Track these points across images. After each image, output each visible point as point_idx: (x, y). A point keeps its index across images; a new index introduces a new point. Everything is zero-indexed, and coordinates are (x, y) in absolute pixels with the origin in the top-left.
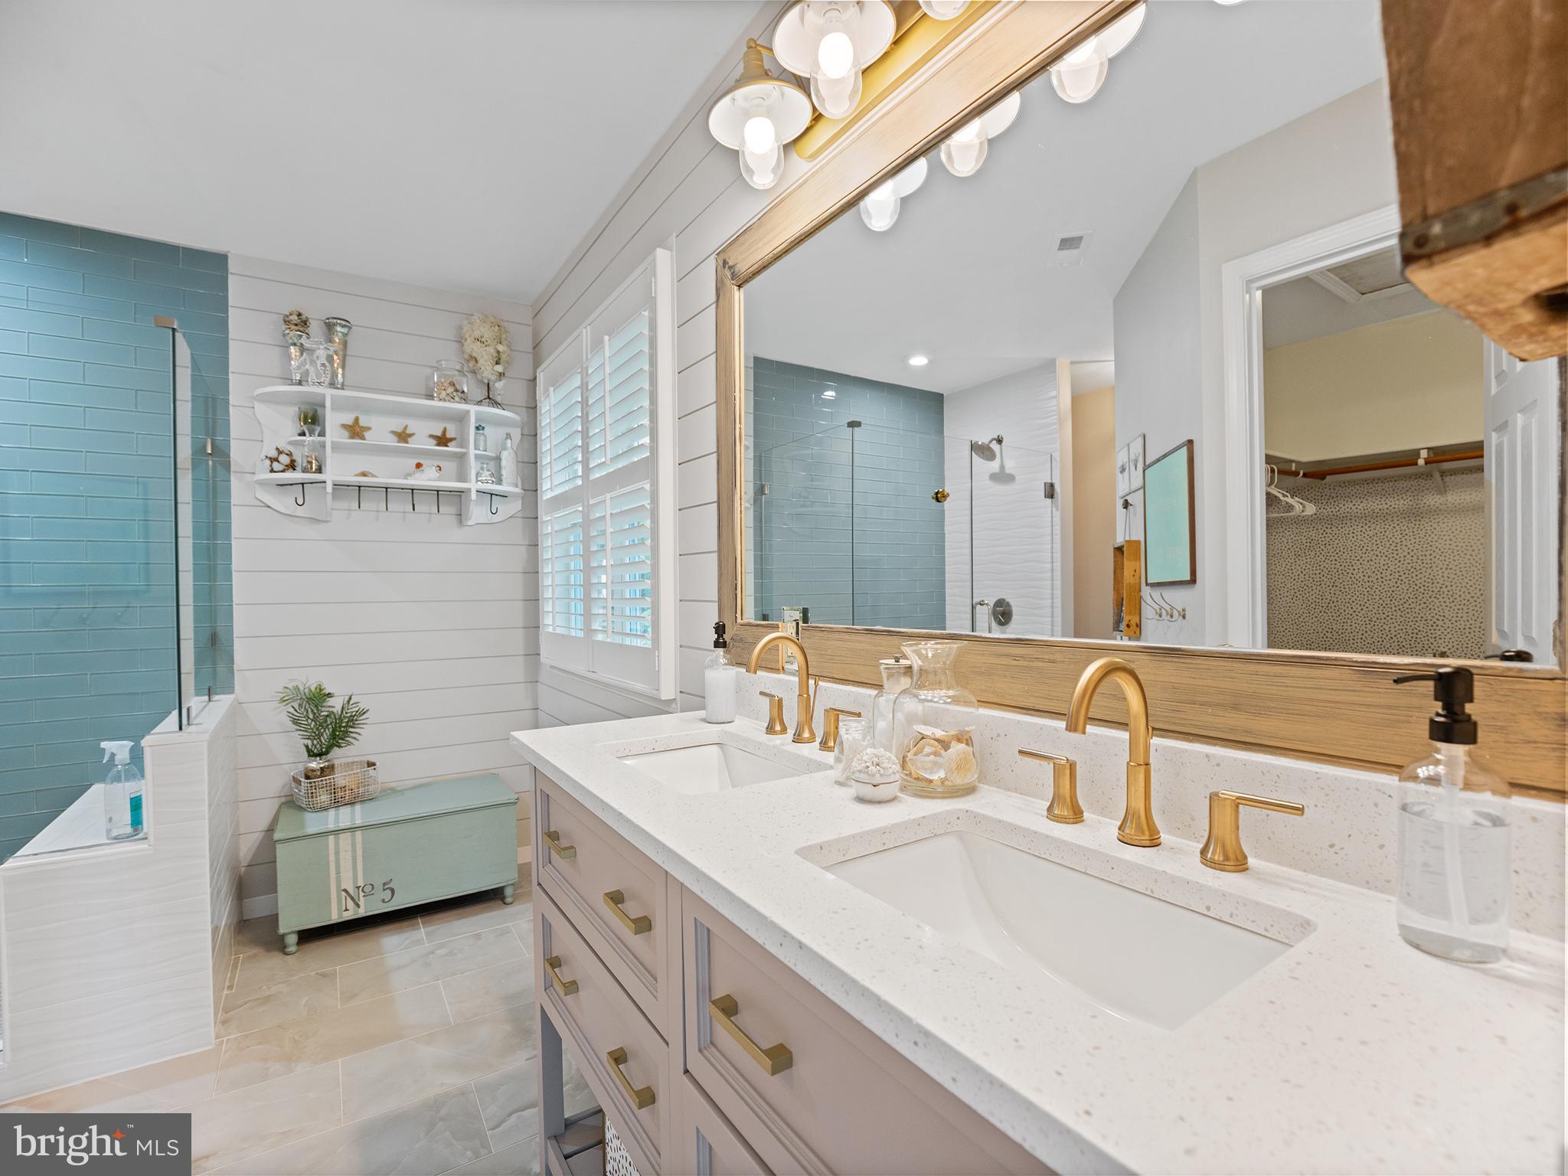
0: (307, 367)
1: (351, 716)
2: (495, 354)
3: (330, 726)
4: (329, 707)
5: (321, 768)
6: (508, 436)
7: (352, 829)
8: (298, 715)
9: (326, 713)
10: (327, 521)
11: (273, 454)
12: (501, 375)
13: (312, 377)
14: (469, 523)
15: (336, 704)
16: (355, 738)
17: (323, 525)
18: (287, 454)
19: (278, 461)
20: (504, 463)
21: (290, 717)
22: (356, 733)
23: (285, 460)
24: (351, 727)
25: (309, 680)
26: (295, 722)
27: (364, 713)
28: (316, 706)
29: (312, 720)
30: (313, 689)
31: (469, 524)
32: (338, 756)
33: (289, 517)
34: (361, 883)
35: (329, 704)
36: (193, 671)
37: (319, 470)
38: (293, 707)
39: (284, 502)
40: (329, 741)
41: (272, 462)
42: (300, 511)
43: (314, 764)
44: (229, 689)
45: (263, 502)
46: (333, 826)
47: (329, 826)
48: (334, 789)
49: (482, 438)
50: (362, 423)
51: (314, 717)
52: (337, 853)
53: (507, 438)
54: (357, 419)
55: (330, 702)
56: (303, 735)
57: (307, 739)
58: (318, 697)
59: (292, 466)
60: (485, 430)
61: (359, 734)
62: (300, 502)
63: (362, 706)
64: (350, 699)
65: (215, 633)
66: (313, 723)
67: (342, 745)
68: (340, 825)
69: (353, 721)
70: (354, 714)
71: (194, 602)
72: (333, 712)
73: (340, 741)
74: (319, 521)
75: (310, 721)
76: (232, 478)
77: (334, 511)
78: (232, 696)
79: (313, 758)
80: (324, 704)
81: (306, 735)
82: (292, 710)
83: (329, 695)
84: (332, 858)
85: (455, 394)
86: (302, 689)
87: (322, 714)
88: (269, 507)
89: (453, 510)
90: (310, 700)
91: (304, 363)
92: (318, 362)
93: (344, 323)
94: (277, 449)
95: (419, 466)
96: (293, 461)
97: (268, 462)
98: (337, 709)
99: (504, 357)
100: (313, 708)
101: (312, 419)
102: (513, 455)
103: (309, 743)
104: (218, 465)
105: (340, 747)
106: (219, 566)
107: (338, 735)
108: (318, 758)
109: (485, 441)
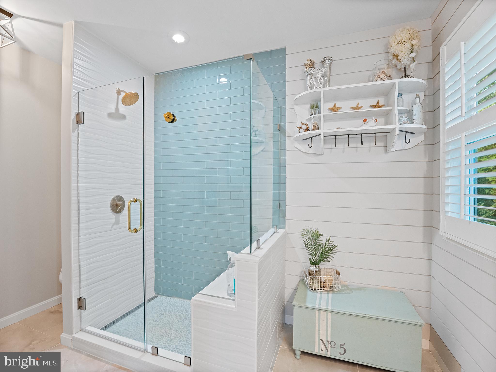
0: (314, 83)
1: (329, 247)
2: (410, 47)
3: (320, 251)
4: (321, 240)
5: (315, 271)
6: (417, 96)
7: (327, 311)
8: (308, 243)
9: (319, 244)
10: (322, 155)
11: (300, 125)
12: (413, 60)
13: (316, 85)
14: (393, 150)
15: (323, 240)
16: (330, 259)
17: (320, 156)
18: (305, 125)
19: (302, 128)
20: (414, 112)
21: (304, 243)
22: (331, 256)
23: (304, 127)
24: (329, 253)
25: (313, 227)
26: (306, 246)
27: (335, 247)
28: (315, 240)
29: (313, 246)
30: (314, 232)
31: (391, 151)
32: (323, 265)
33: (307, 154)
34: (329, 340)
35: (320, 239)
36: (272, 218)
37: (318, 129)
38: (306, 239)
39: (304, 147)
40: (319, 258)
41: (299, 129)
42: (311, 150)
43: (313, 269)
44: (284, 227)
45: (296, 148)
46: (318, 306)
47: (316, 306)
48: (320, 283)
49: (401, 99)
50: (337, 106)
51: (314, 245)
52: (319, 320)
53: (416, 98)
54: (335, 105)
55: (321, 238)
56: (309, 253)
57: (311, 255)
58: (316, 236)
59: (307, 130)
60: (402, 96)
61: (333, 257)
62: (310, 146)
63: (334, 244)
64: (329, 239)
65: (279, 204)
66: (313, 248)
67: (325, 261)
68: (321, 307)
69: (330, 250)
70: (331, 246)
71: (273, 191)
72: (322, 243)
73: (324, 259)
74: (319, 155)
75: (312, 247)
76: (287, 140)
77: (325, 150)
78: (285, 230)
79: (312, 265)
80: (319, 239)
81: (310, 253)
82: (305, 240)
83: (321, 235)
84: (317, 321)
85: (385, 77)
86: (310, 230)
87: (317, 244)
88: (299, 150)
89: (382, 144)
90: (313, 236)
91: (312, 82)
92: (318, 79)
93: (329, 58)
94: (302, 123)
95: (365, 120)
96: (308, 128)
97: (298, 129)
98: (324, 242)
99: (415, 48)
100: (314, 240)
101: (315, 107)
102: (420, 107)
103: (311, 257)
104: (282, 134)
105: (324, 261)
106: (281, 176)
107: (324, 256)
108: (314, 266)
109: (403, 102)
